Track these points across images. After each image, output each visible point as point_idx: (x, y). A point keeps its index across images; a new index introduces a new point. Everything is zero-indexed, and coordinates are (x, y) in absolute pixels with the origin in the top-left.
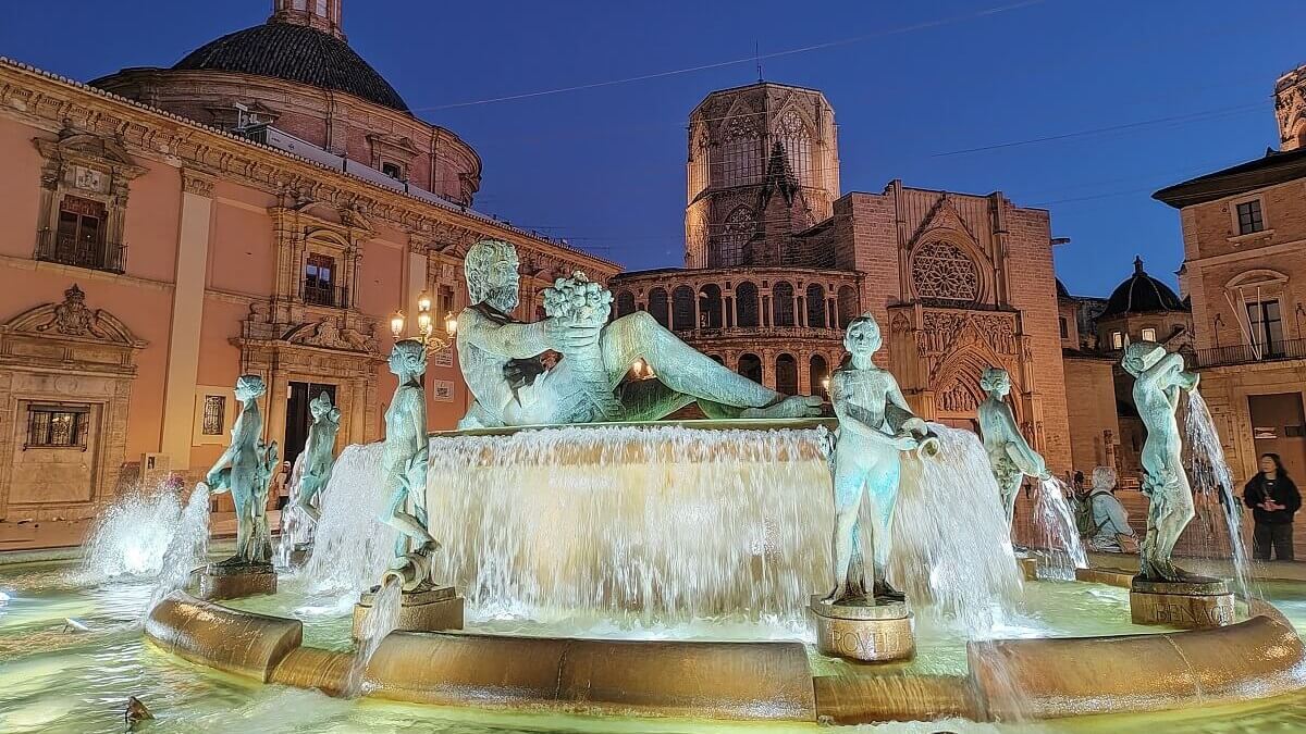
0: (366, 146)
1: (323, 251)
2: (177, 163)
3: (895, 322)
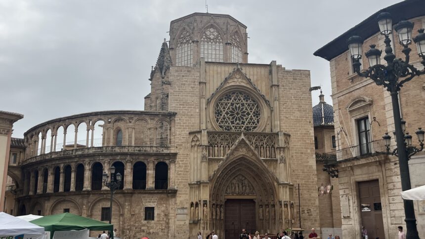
3: (193, 141)
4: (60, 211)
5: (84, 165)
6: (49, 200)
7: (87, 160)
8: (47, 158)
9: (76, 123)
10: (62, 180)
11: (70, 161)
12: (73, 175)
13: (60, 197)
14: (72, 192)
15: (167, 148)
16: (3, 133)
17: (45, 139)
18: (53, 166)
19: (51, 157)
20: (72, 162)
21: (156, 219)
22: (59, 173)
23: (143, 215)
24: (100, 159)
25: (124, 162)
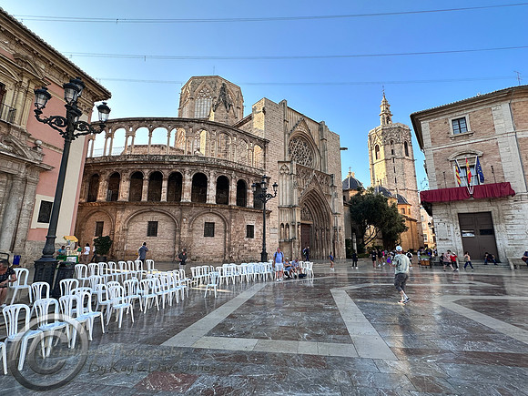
3: (282, 169)
4: (141, 223)
5: (182, 174)
6: (123, 210)
7: (187, 169)
8: (118, 160)
10: (145, 187)
11: (160, 167)
12: (165, 184)
13: (144, 207)
15: (262, 171)
17: (112, 138)
18: (130, 170)
19: (126, 160)
21: (255, 237)
22: (142, 180)
23: (245, 233)
24: (204, 170)
25: (229, 177)
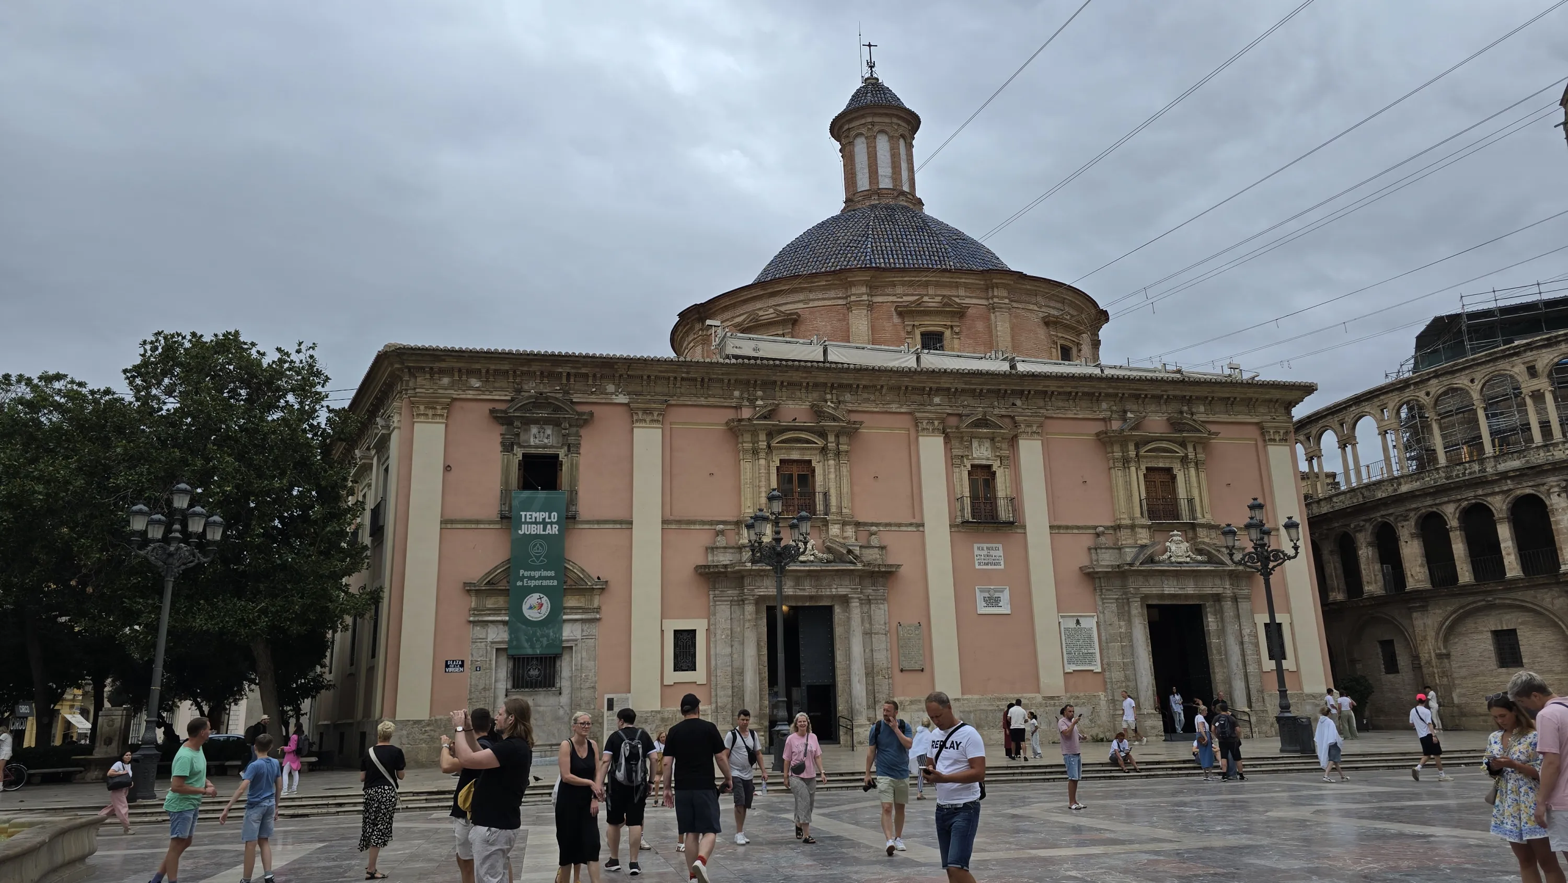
0: (896, 320)
1: (795, 456)
2: (622, 399)
4: (1476, 636)
5: (1543, 497)
6: (1424, 608)
8: (1380, 495)
9: (1472, 381)
10: (1459, 548)
11: (1480, 492)
12: (1504, 532)
13: (1471, 599)
14: (1514, 580)
16: (1277, 438)
17: (1354, 445)
18: (1412, 514)
19: (1395, 490)
20: (1493, 494)
22: (1447, 533)
